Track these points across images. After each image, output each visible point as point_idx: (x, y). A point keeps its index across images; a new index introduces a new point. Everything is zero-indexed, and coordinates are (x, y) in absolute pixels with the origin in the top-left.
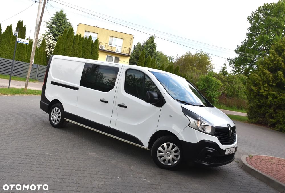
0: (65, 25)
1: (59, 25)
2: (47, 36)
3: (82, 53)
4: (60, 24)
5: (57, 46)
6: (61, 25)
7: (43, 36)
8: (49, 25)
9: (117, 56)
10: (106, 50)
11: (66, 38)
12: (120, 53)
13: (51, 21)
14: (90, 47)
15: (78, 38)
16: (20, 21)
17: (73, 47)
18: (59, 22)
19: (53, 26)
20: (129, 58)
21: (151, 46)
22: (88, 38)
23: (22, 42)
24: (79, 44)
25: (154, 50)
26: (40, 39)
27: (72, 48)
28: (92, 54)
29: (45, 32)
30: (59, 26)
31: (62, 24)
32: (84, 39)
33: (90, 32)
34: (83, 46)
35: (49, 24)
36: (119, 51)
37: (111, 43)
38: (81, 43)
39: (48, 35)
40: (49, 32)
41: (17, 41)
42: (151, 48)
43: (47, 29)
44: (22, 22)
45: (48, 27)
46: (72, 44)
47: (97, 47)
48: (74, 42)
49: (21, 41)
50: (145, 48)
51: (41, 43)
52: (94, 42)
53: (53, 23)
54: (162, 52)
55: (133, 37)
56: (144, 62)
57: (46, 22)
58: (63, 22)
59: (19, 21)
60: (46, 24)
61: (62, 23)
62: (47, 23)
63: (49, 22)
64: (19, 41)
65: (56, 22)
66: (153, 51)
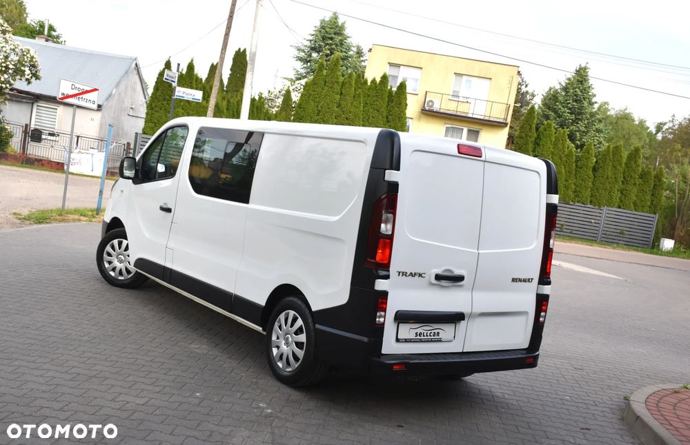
0: (342, 51)
1: (328, 52)
2: (297, 82)
3: (363, 121)
4: (329, 49)
5: (301, 104)
6: (332, 53)
7: (289, 83)
8: (303, 54)
9: (475, 127)
10: (442, 111)
11: (323, 83)
12: (482, 118)
13: (308, 43)
14: (382, 104)
15: (353, 83)
16: (240, 49)
17: (339, 106)
18: (328, 44)
19: (315, 55)
20: (506, 131)
21: (575, 95)
22: (378, 80)
23: (187, 98)
24: (354, 97)
25: (586, 104)
26: (280, 92)
27: (336, 109)
28: (388, 122)
29: (294, 72)
30: (327, 55)
31: (334, 49)
32: (369, 84)
33: (401, 67)
34: (366, 103)
35: (303, 51)
36: (479, 111)
37: (458, 92)
38: (359, 95)
39: (300, 79)
40: (303, 71)
41: (176, 94)
42: (576, 101)
43: (299, 65)
44: (245, 50)
45: (300, 59)
46: (338, 97)
47: (400, 104)
48: (342, 93)
49: (184, 95)
50: (560, 102)
51: (280, 101)
52: (394, 89)
53: (313, 49)
54: (627, 111)
55: (519, 72)
56: (533, 139)
57: (296, 47)
58: (337, 45)
59: (237, 50)
60: (296, 53)
61: (333, 46)
62: (299, 50)
63: (303, 48)
64: (181, 94)
65: (320, 46)
66: (582, 108)
